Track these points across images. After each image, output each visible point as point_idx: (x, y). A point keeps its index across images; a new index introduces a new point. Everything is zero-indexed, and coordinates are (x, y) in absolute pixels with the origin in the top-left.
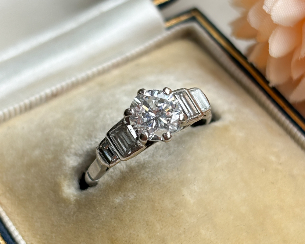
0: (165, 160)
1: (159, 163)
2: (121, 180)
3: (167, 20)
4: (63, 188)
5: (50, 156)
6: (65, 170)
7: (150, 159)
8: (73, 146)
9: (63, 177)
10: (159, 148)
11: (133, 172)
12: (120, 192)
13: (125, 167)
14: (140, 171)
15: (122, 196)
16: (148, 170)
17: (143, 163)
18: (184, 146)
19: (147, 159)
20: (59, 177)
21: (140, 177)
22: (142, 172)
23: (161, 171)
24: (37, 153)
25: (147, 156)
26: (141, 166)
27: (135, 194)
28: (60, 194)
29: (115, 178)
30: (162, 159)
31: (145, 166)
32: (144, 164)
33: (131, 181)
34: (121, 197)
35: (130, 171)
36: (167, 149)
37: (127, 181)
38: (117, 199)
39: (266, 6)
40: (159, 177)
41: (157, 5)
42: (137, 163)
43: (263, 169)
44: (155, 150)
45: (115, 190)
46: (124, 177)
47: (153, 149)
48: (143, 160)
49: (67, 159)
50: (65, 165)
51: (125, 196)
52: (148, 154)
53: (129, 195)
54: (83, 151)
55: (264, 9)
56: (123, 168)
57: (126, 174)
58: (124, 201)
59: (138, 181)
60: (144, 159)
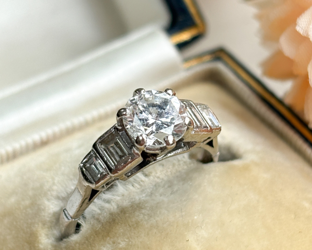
0: (166, 199)
1: (158, 203)
2: (110, 223)
3: (186, 60)
4: (40, 238)
5: (27, 202)
6: (44, 216)
7: (148, 198)
8: (55, 188)
9: (40, 225)
10: (159, 186)
11: (125, 213)
12: (109, 238)
13: (116, 207)
14: (134, 212)
15: (111, 242)
16: (143, 211)
17: (138, 202)
18: (191, 184)
19: (143, 198)
20: (36, 226)
21: (134, 220)
22: (137, 213)
23: (160, 212)
24: (13, 200)
25: (144, 195)
26: (136, 207)
27: (127, 240)
28: (36, 245)
29: (103, 222)
30: (162, 198)
31: (141, 205)
32: (140, 203)
33: (121, 224)
34: (109, 244)
35: (121, 212)
36: (169, 187)
37: (118, 224)
38: (104, 247)
39: (300, 27)
40: (158, 219)
41: (176, 44)
42: (130, 203)
43: (293, 216)
44: (155, 188)
45: (103, 236)
46: (114, 220)
47: (152, 187)
48: (138, 199)
49: (46, 203)
50: (44, 210)
51: (114, 243)
52: (145, 193)
53: (119, 241)
54: (67, 193)
55: (298, 30)
56: (114, 208)
57: (117, 216)
58: (112, 248)
59: (130, 224)
60: (140, 199)
